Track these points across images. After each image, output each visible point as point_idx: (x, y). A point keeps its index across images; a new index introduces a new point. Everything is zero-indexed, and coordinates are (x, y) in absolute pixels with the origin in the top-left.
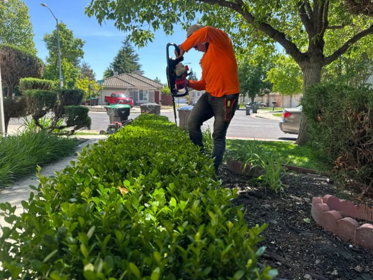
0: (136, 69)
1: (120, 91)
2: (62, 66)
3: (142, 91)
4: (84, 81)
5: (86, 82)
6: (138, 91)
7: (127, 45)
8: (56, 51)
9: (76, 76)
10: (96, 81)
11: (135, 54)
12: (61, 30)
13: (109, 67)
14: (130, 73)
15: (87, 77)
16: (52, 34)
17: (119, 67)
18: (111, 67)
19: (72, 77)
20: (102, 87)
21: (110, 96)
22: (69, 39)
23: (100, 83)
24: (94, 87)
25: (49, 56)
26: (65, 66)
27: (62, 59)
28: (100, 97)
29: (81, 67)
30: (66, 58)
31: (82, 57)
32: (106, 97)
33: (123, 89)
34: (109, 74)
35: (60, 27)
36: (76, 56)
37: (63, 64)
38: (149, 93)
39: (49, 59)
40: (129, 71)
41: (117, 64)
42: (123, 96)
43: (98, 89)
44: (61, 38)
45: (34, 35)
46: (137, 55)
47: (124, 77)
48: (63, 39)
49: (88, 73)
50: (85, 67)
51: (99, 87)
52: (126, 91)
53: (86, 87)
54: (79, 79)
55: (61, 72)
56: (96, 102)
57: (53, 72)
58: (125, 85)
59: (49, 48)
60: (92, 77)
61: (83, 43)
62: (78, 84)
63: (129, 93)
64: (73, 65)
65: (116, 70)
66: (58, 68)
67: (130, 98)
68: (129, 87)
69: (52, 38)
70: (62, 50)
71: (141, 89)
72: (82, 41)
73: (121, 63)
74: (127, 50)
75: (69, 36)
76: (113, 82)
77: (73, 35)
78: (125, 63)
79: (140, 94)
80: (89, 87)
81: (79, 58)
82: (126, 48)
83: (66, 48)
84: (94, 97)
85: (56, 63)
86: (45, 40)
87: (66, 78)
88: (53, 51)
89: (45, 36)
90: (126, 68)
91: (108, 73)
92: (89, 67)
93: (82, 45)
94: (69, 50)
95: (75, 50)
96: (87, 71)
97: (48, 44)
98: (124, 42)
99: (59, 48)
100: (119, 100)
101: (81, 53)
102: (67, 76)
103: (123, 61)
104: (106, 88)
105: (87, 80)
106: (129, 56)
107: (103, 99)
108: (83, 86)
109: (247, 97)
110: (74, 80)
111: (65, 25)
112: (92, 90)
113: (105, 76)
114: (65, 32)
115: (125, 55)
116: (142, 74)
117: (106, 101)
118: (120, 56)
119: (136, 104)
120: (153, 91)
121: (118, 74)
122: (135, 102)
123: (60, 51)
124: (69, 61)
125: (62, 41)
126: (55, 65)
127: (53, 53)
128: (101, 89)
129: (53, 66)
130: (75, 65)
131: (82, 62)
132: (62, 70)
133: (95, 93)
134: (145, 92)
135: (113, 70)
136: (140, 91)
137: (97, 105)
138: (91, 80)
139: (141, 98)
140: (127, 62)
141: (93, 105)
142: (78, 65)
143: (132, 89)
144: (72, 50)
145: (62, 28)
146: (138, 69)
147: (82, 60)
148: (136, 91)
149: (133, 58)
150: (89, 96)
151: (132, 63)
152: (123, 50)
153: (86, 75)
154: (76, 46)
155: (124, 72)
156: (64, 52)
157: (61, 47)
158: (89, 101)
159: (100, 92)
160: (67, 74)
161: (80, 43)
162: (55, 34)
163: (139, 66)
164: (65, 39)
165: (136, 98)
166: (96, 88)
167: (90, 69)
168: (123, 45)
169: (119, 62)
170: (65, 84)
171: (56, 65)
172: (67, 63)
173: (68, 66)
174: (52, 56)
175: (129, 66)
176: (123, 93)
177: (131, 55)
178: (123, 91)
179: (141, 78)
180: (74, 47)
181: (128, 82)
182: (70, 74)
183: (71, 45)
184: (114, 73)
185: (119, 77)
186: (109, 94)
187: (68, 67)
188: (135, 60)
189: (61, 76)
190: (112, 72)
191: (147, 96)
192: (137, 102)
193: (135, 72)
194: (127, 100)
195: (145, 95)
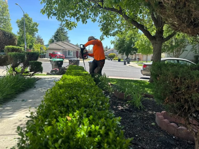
0: (66, 39)
1: (57, 50)
2: (26, 37)
3: (70, 51)
4: (38, 45)
5: (39, 46)
6: (67, 51)
7: (61, 26)
8: (22, 28)
9: (33, 42)
10: (45, 45)
11: (65, 31)
12: (26, 18)
13: (52, 38)
14: (63, 41)
15: (40, 43)
16: (21, 19)
17: (57, 38)
18: (52, 37)
19: (31, 43)
20: (48, 48)
21: (52, 53)
22: (30, 23)
23: (47, 46)
24: (43, 48)
25: (19, 31)
26: (28, 37)
27: (26, 33)
28: (46, 54)
29: (37, 37)
30: (28, 32)
31: (37, 32)
32: (50, 54)
33: (59, 50)
34: (52, 42)
35: (25, 16)
36: (34, 31)
37: (27, 35)
38: (73, 52)
39: (19, 33)
40: (63, 40)
41: (56, 36)
42: (59, 53)
43: (46, 49)
44: (26, 22)
45: (10, 19)
46: (67, 32)
47: (60, 43)
48: (27, 22)
49: (40, 41)
50: (38, 37)
51: (46, 48)
52: (61, 51)
53: (39, 48)
54: (35, 44)
55: (25, 40)
56: (44, 56)
57: (21, 40)
58: (60, 47)
59: (19, 27)
60: (42, 43)
61: (38, 25)
62: (34, 47)
63: (62, 51)
64: (32, 36)
65: (55, 39)
66: (24, 38)
67: (63, 54)
68: (62, 49)
69: (21, 21)
70: (26, 28)
71: (69, 49)
72: (37, 23)
73: (58, 36)
74: (62, 29)
75: (30, 21)
76: (54, 46)
77: (32, 20)
78: (60, 36)
79: (68, 52)
80: (41, 48)
81: (35, 32)
82: (61, 28)
83: (28, 27)
84: (43, 54)
85: (23, 35)
86: (17, 22)
87: (28, 43)
88: (21, 28)
89: (17, 20)
90: (61, 38)
91: (51, 40)
92: (41, 37)
93: (37, 26)
94: (30, 28)
95: (33, 29)
96: (39, 39)
97: (18, 25)
98: (60, 24)
99: (25, 27)
100: (57, 55)
101: (36, 30)
102: (29, 42)
103: (59, 35)
104: (50, 49)
105: (39, 44)
106: (62, 32)
107: (48, 54)
108: (37, 47)
109: (124, 55)
110: (32, 44)
111: (28, 15)
112: (42, 50)
113: (49, 42)
114: (28, 18)
115: (60, 31)
116: (69, 42)
117: (50, 56)
118: (58, 32)
119: (66, 58)
120: (75, 51)
121: (56, 42)
122: (65, 56)
123: (25, 28)
124: (30, 34)
125: (26, 23)
126: (22, 36)
127: (21, 30)
128: (47, 49)
129: (21, 37)
130: (33, 36)
131: (36, 34)
132: (26, 39)
133: (44, 51)
134: (71, 51)
135: (53, 39)
136: (68, 51)
137: (45, 58)
138: (42, 45)
139: (69, 55)
140: (61, 35)
141: (43, 58)
142: (35, 36)
143: (64, 50)
144: (32, 28)
145: (27, 16)
146: (67, 39)
147: (37, 33)
148: (66, 51)
149: (65, 33)
150: (41, 53)
151: (64, 36)
152: (60, 29)
153: (39, 42)
154: (34, 26)
155: (60, 41)
156: (27, 29)
157: (26, 26)
158: (41, 56)
159: (47, 51)
160: (29, 41)
161: (36, 24)
162: (22, 19)
163: (68, 37)
164: (28, 22)
165: (66, 54)
166: (44, 49)
167: (41, 38)
168: (59, 26)
169: (57, 35)
170: (27, 46)
171: (23, 36)
172: (29, 35)
173: (29, 36)
174: (20, 31)
175: (63, 37)
176: (59, 52)
177: (63, 32)
178: (59, 51)
179: (69, 44)
180: (33, 27)
181: (62, 46)
182: (30, 41)
183: (31, 26)
184: (54, 41)
185: (57, 43)
186: (51, 52)
187: (29, 38)
188: (66, 34)
189: (25, 42)
190: (53, 40)
191: (72, 53)
192: (66, 57)
193: (65, 40)
194: (61, 55)
195: (71, 53)
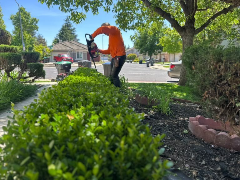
0: (74, 38)
1: (64, 53)
2: (24, 37)
3: (79, 52)
4: (40, 46)
5: (41, 47)
6: (76, 53)
7: (67, 22)
8: (19, 26)
9: (34, 43)
10: (48, 46)
11: (73, 28)
12: (22, 12)
13: (56, 37)
14: (70, 40)
15: (41, 44)
16: (16, 14)
17: (62, 37)
18: (57, 37)
19: (31, 44)
20: (52, 50)
21: (57, 56)
22: (28, 18)
23: (50, 47)
24: (46, 50)
25: (14, 30)
26: (26, 37)
27: (24, 31)
28: (50, 57)
29: (37, 37)
30: (26, 31)
31: (37, 30)
32: (55, 57)
33: (66, 51)
34: (56, 42)
35: (21, 10)
36: (33, 30)
37: (25, 35)
38: (84, 54)
39: (14, 32)
40: (70, 39)
41: (61, 35)
42: (66, 56)
43: (49, 52)
44: (22, 18)
45: (3, 15)
46: (74, 29)
47: (66, 43)
48: (24, 18)
49: (42, 41)
50: (39, 37)
51: (50, 50)
52: (68, 53)
53: (41, 51)
54: (36, 45)
55: (23, 41)
56: (48, 60)
57: (17, 41)
58: (67, 48)
59: (14, 24)
60: (45, 44)
61: (38, 21)
62: (35, 49)
63: (70, 53)
64: (31, 36)
65: (60, 39)
66: (21, 38)
67: (71, 57)
68: (70, 50)
69: (16, 17)
70: (24, 26)
71: (78, 50)
72: (37, 19)
73: (64, 34)
74: (68, 25)
75: (27, 15)
76: (59, 47)
77: (30, 15)
78: (67, 34)
79: (77, 54)
80: (43, 50)
81: (35, 31)
82: (67, 24)
83: (26, 24)
84: (47, 57)
85: (20, 34)
86: (11, 19)
87: (27, 45)
88: (17, 26)
89: (11, 16)
90: (67, 37)
91: (55, 40)
92: (42, 37)
93: (37, 22)
94: (28, 25)
95: (32, 26)
96: (41, 39)
97: (13, 22)
98: (66, 20)
99: (21, 24)
100: (63, 58)
101: (36, 28)
102: (27, 43)
103: (65, 33)
104: (54, 51)
105: (41, 46)
106: (69, 29)
107: (53, 58)
108: (39, 49)
109: (147, 55)
110: (32, 45)
111: (25, 9)
112: (45, 52)
113: (53, 43)
114: (25, 13)
115: (66, 28)
116: (78, 41)
117: (55, 59)
118: (63, 29)
119: (75, 61)
120: (86, 52)
121: (62, 41)
122: (74, 60)
123: (22, 26)
124: (28, 33)
125: (23, 19)
126: (18, 36)
127: (17, 28)
128: (51, 52)
129: (18, 37)
130: (32, 36)
131: (37, 33)
132: (24, 39)
133: (47, 54)
134: (81, 53)
135: (58, 38)
136: (77, 52)
137: (48, 62)
138: (44, 46)
139: (78, 57)
140: (68, 33)
141: (46, 63)
142: (35, 36)
143: (71, 51)
144: (30, 26)
145: (23, 10)
146: (75, 38)
147: (37, 32)
148: (74, 52)
149: (72, 31)
150: (43, 56)
151: (72, 34)
152: (65, 25)
153: (40, 42)
154: (33, 23)
155: (66, 40)
156: (25, 26)
157: (22, 23)
158: (44, 60)
159: (50, 53)
160: (28, 42)
161: (35, 20)
162: (18, 15)
163: (76, 36)
164: (25, 18)
165: (74, 57)
166: (48, 51)
167: (43, 38)
168: (65, 22)
169: (62, 33)
170: (26, 48)
171: (20, 36)
172: (27, 35)
173: (28, 36)
174: (16, 29)
175: (69, 36)
176: (66, 54)
177: (70, 29)
178: (66, 53)
179: (78, 44)
180: (31, 24)
181: (69, 46)
182: (29, 42)
183: (29, 22)
184: (60, 41)
185: (62, 43)
186: (56, 55)
187: (28, 37)
188: (74, 32)
189: (23, 43)
190: (58, 40)
191: (82, 56)
192: (75, 60)
193: (73, 40)
194: (69, 58)
195: (81, 55)
